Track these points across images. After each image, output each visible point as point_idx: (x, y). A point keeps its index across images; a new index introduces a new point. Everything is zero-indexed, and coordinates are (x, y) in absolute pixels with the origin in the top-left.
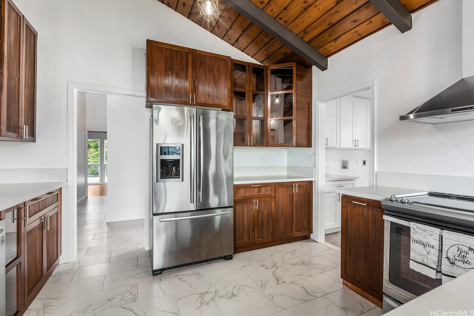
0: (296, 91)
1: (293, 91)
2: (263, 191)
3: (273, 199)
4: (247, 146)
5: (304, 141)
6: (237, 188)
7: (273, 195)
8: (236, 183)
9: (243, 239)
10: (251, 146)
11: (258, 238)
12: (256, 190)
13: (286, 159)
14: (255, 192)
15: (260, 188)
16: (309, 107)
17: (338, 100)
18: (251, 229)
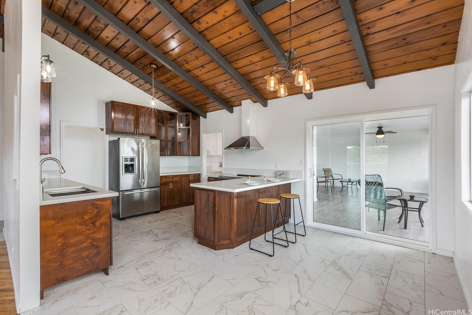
0: (192, 127)
1: (190, 127)
2: (175, 179)
3: (180, 183)
4: (166, 156)
5: (196, 153)
6: (162, 177)
7: (180, 181)
8: (161, 175)
9: (164, 204)
10: (167, 155)
11: (172, 203)
12: (171, 178)
13: (187, 162)
14: (171, 180)
15: (173, 177)
16: (199, 136)
17: (216, 133)
18: (169, 198)
